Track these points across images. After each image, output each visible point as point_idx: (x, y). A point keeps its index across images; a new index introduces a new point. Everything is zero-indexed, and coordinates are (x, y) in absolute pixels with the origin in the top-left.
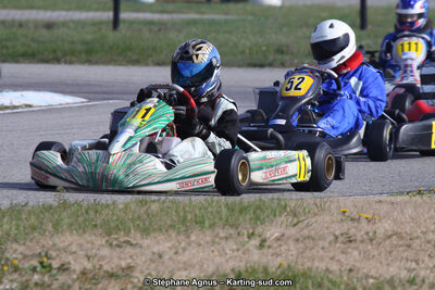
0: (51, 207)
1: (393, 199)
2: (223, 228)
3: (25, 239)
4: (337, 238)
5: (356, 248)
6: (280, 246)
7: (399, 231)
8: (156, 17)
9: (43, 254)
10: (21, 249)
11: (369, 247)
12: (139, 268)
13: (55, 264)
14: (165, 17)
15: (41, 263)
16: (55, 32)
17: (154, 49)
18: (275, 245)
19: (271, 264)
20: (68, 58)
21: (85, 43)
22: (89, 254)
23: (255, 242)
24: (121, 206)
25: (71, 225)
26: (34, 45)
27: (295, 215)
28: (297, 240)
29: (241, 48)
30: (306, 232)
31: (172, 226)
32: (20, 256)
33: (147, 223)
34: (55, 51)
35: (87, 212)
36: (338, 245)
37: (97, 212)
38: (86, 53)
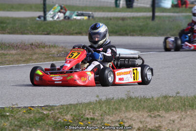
0: (124, 100)
3: (112, 114)
8: (171, 14)
9: (121, 121)
10: (111, 118)
12: (164, 127)
13: (126, 125)
15: (120, 125)
16: (126, 22)
17: (171, 29)
20: (132, 33)
21: (139, 26)
22: (142, 121)
24: (155, 99)
25: (133, 108)
26: (116, 28)
31: (179, 108)
32: (110, 122)
33: (168, 107)
34: (126, 30)
35: (140, 102)
37: (145, 101)
38: (140, 31)
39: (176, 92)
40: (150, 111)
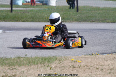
1: (85, 56)
2: (40, 64)
4: (70, 66)
5: (75, 69)
6: (55, 69)
7: (87, 65)
8: (22, 9)
11: (79, 69)
12: (17, 75)
14: (25, 9)
17: (22, 17)
18: (54, 69)
21: (3, 16)
22: (4, 72)
23: (49, 68)
24: (13, 59)
27: (59, 61)
28: (60, 67)
29: (45, 17)
30: (62, 65)
31: (27, 64)
33: (20, 63)
35: (4, 60)
36: (71, 69)
37: (6, 60)
38: (4, 18)
39: (25, 54)
40: (10, 66)
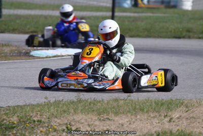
0: (73, 102)
2: (153, 113)
3: (61, 116)
6: (179, 121)
8: (132, 15)
9: (68, 123)
10: (58, 121)
13: (74, 128)
15: (67, 128)
18: (177, 121)
19: (174, 129)
22: (90, 124)
23: (167, 119)
24: (106, 102)
25: (82, 110)
27: (187, 107)
28: (187, 119)
29: (170, 29)
30: (191, 115)
31: (129, 112)
32: (58, 124)
33: (117, 110)
35: (90, 104)
40: (99, 114)
